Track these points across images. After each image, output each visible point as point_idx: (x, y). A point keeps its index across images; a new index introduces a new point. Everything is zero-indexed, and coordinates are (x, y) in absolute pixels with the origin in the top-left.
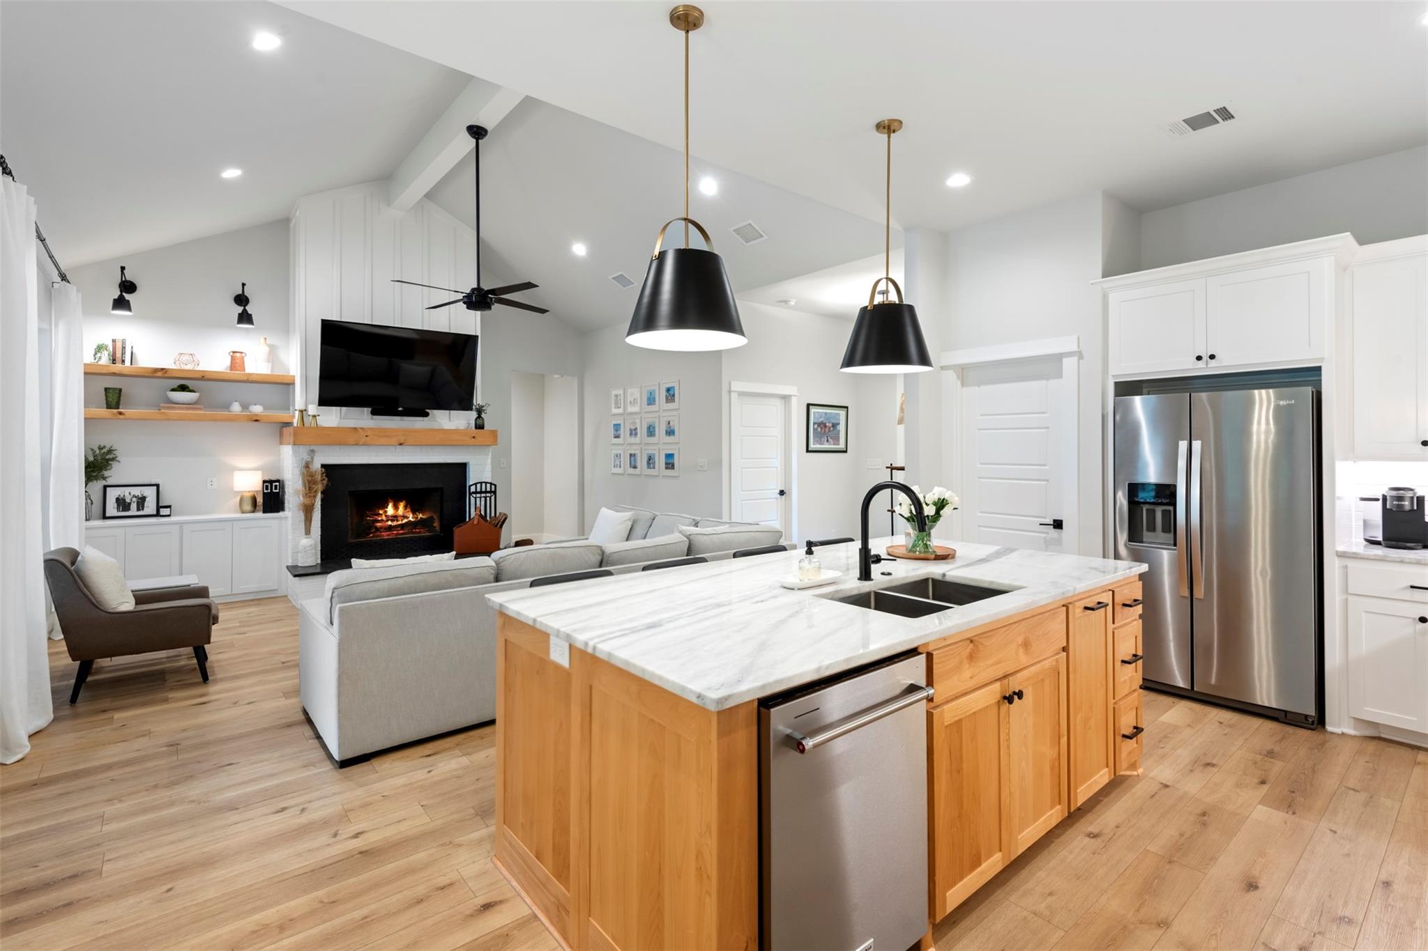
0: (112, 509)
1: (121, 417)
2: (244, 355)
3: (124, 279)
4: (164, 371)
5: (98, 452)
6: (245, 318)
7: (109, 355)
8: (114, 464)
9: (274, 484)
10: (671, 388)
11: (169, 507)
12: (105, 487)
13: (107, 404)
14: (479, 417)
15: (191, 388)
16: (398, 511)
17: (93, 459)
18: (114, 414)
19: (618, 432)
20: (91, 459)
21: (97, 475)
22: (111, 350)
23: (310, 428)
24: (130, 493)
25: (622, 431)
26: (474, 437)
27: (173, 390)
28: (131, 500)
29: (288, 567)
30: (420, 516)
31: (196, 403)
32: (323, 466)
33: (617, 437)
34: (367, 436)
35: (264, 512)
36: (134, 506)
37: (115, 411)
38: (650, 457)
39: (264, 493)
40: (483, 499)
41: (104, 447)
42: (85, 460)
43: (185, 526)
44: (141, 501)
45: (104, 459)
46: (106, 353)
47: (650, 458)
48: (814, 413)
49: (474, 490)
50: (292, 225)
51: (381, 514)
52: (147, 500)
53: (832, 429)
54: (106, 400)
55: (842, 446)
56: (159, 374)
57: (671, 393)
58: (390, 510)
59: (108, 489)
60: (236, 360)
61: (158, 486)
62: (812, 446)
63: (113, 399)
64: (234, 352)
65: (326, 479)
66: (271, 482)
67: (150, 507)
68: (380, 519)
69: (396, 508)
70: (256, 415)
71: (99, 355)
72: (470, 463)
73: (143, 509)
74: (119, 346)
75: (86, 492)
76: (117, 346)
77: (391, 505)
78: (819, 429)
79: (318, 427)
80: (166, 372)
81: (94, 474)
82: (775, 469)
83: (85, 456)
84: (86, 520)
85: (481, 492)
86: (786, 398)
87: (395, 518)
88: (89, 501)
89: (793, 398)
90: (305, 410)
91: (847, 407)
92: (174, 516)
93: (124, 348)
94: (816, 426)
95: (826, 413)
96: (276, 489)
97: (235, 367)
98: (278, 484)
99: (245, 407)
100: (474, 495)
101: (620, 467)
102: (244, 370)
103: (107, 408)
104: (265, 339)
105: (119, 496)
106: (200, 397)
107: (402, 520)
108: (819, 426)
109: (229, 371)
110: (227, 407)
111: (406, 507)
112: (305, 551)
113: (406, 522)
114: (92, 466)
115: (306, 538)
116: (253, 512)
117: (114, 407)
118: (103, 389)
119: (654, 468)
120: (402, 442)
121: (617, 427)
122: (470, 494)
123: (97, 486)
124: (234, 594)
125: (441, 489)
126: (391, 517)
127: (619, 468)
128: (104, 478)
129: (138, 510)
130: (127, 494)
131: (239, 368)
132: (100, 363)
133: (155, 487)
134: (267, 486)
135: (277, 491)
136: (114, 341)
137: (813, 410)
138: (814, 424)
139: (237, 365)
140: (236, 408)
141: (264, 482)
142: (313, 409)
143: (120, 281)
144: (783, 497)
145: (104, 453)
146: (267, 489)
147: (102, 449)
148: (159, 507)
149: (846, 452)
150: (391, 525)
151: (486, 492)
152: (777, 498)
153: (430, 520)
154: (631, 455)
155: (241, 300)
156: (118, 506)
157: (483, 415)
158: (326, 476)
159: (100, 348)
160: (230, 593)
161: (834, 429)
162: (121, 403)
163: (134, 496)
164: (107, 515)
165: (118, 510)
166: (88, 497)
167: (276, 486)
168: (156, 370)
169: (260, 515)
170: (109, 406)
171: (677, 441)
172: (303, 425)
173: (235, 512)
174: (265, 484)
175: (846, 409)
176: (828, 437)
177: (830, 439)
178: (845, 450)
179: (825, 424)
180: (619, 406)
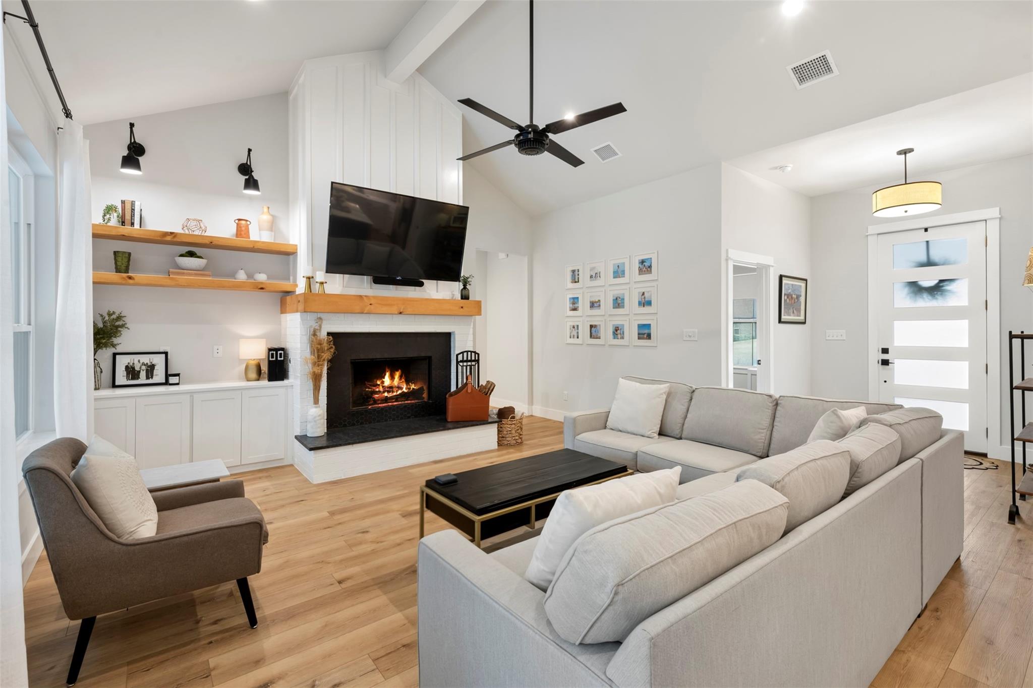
0: (121, 379)
1: (131, 281)
2: (248, 223)
3: (133, 141)
4: (173, 235)
5: (107, 318)
6: (251, 183)
7: (118, 216)
8: (124, 332)
9: (279, 352)
10: (647, 259)
11: (178, 375)
12: (115, 355)
13: (116, 268)
14: (465, 288)
15: (198, 254)
16: (393, 381)
17: (102, 326)
18: (123, 278)
19: (576, 305)
20: (100, 325)
21: (105, 342)
22: (120, 212)
23: (318, 295)
24: (139, 361)
25: (580, 304)
26: (462, 307)
27: (182, 255)
28: (140, 368)
29: (296, 437)
30: (413, 386)
31: (203, 270)
32: (329, 334)
33: (575, 309)
34: (371, 304)
35: (269, 380)
36: (143, 374)
37: (125, 275)
38: (617, 327)
39: (270, 362)
40: (468, 367)
41: (114, 313)
42: (94, 326)
43: (195, 396)
44: (150, 369)
45: (113, 326)
46: (115, 215)
47: (616, 329)
48: (785, 284)
49: (461, 359)
50: (291, 98)
51: (379, 385)
52: (156, 368)
53: (796, 300)
54: (116, 263)
55: (802, 318)
56: (169, 238)
57: (647, 264)
58: (387, 381)
59: (117, 356)
60: (242, 227)
61: (166, 353)
62: (784, 318)
63: (122, 262)
64: (239, 220)
65: (334, 347)
66: (276, 350)
67: (159, 376)
68: (377, 390)
69: (392, 377)
70: (262, 283)
71: (108, 216)
72: (456, 333)
73: (152, 378)
74: (128, 207)
75: (95, 359)
76: (126, 208)
77: (388, 374)
78: (788, 301)
79: (325, 294)
80: (175, 237)
81: (104, 341)
83: (94, 322)
84: (96, 389)
85: (467, 361)
87: (390, 389)
88: (98, 369)
89: (770, 269)
90: (313, 277)
91: (806, 280)
92: (184, 384)
93: (133, 210)
94: (786, 297)
95: (792, 285)
96: (281, 357)
97: (241, 234)
98: (283, 352)
99: (250, 276)
100: (461, 364)
101: (578, 338)
102: (249, 238)
103: (116, 272)
104: (268, 208)
105: (129, 363)
106: (207, 264)
107: (397, 391)
108: (788, 298)
109: (235, 238)
110: (233, 275)
111: (401, 377)
112: (315, 421)
113: (400, 394)
114: (102, 332)
115: (315, 407)
116: (258, 380)
117: (124, 272)
118: (113, 253)
120: (401, 311)
121: (575, 301)
122: (458, 362)
123: (106, 354)
124: (243, 465)
125: (430, 358)
126: (388, 388)
127: (576, 339)
128: (114, 346)
129: (148, 378)
130: (136, 362)
131: (244, 236)
132: (109, 224)
133: (164, 355)
134: (272, 354)
135: (282, 359)
136: (123, 202)
137: (784, 281)
138: (785, 294)
139: (243, 233)
140: (242, 276)
141: (270, 350)
142: (320, 276)
143: (129, 143)
145: (113, 319)
146: (272, 357)
147: (112, 315)
148: (167, 376)
149: (804, 323)
150: (387, 396)
151: (471, 361)
153: (421, 389)
154: (591, 326)
155: (245, 169)
156: (128, 374)
157: (468, 287)
158: (334, 345)
159: (109, 209)
160: (240, 464)
161: (798, 301)
162: (130, 267)
163: (143, 364)
164: (117, 384)
165: (128, 379)
166: (97, 364)
167: (281, 354)
168: (166, 234)
169: (265, 383)
170: (118, 270)
171: (656, 312)
172: (311, 292)
173: (240, 379)
174: (270, 353)
175: (805, 282)
176: (793, 308)
177: (795, 311)
178: (804, 321)
179: (792, 295)
180: (577, 280)
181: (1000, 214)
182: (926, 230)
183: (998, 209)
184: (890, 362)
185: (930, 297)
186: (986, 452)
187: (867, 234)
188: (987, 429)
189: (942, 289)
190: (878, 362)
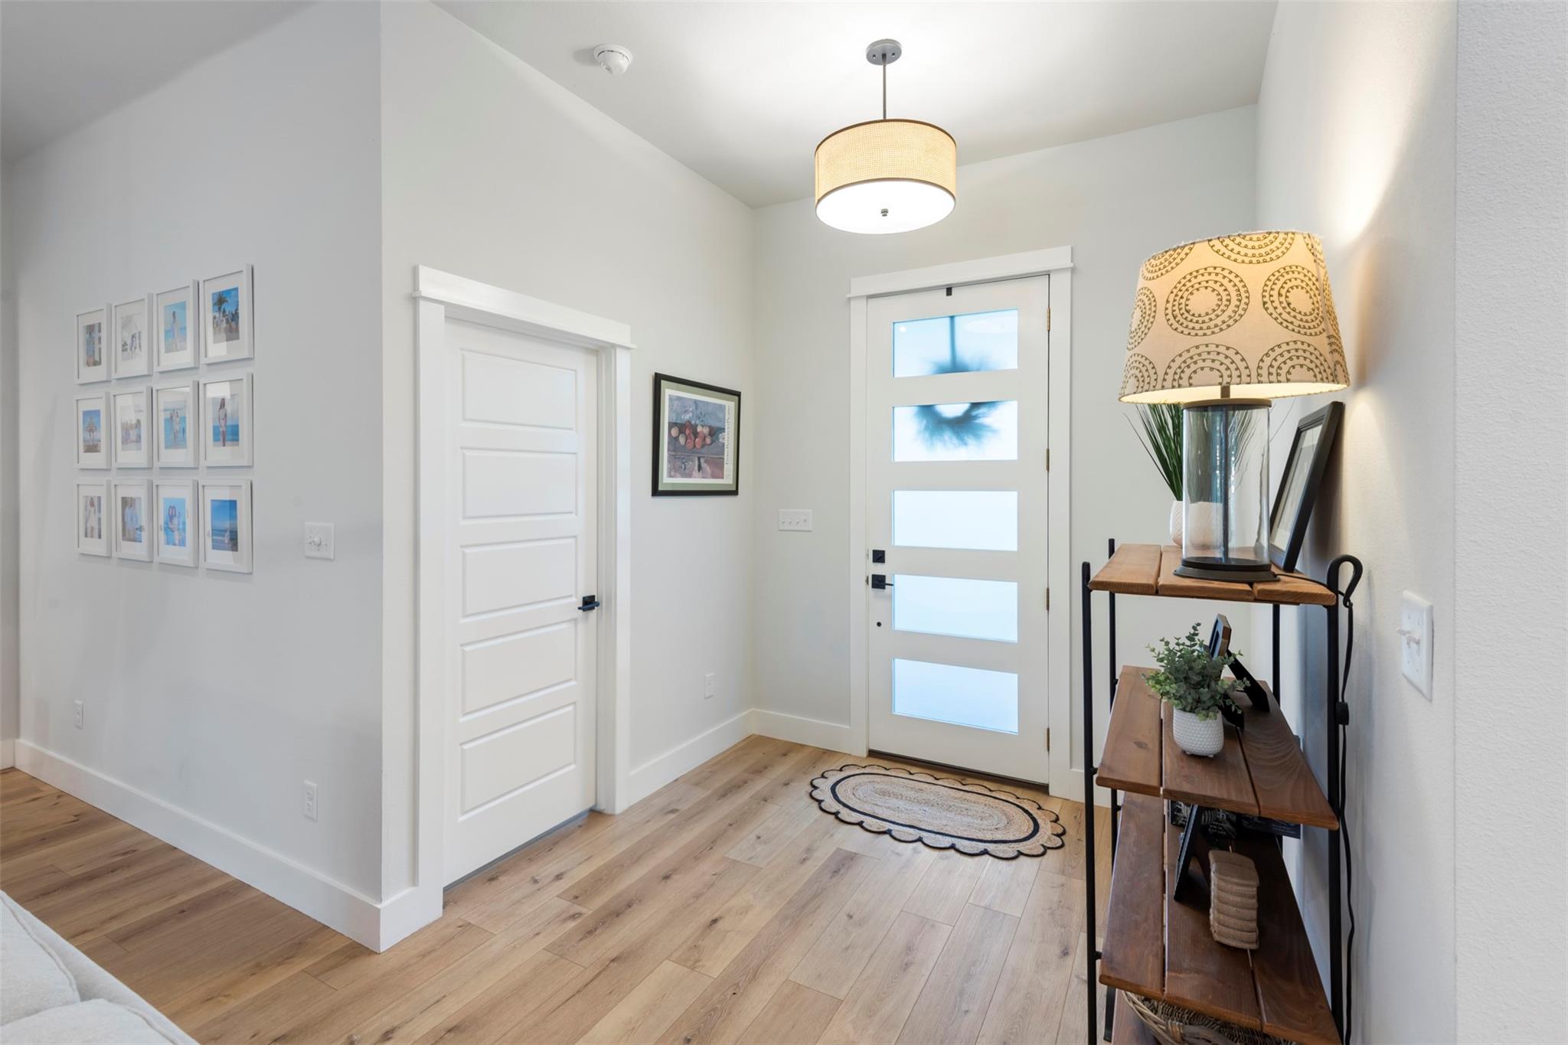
10: (229, 291)
25: (102, 435)
33: (92, 448)
38: (173, 508)
47: (171, 514)
48: (671, 399)
53: (708, 440)
55: (727, 480)
57: (229, 308)
62: (667, 481)
78: (682, 440)
82: (571, 541)
86: (600, 351)
89: (620, 354)
91: (738, 394)
94: (675, 432)
95: (696, 402)
101: (100, 537)
108: (680, 433)
119: (182, 543)
137: (668, 391)
138: (671, 425)
144: (593, 614)
149: (735, 493)
152: (576, 620)
154: (125, 501)
161: (713, 442)
171: (245, 463)
175: (737, 398)
176: (699, 459)
177: (704, 465)
178: (734, 489)
179: (694, 428)
180: (97, 359)
181: (1072, 261)
182: (949, 291)
183: (1068, 249)
184: (887, 582)
185: (955, 441)
186: (1046, 782)
187: (849, 296)
188: (1048, 730)
189: (977, 424)
190: (867, 581)
